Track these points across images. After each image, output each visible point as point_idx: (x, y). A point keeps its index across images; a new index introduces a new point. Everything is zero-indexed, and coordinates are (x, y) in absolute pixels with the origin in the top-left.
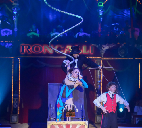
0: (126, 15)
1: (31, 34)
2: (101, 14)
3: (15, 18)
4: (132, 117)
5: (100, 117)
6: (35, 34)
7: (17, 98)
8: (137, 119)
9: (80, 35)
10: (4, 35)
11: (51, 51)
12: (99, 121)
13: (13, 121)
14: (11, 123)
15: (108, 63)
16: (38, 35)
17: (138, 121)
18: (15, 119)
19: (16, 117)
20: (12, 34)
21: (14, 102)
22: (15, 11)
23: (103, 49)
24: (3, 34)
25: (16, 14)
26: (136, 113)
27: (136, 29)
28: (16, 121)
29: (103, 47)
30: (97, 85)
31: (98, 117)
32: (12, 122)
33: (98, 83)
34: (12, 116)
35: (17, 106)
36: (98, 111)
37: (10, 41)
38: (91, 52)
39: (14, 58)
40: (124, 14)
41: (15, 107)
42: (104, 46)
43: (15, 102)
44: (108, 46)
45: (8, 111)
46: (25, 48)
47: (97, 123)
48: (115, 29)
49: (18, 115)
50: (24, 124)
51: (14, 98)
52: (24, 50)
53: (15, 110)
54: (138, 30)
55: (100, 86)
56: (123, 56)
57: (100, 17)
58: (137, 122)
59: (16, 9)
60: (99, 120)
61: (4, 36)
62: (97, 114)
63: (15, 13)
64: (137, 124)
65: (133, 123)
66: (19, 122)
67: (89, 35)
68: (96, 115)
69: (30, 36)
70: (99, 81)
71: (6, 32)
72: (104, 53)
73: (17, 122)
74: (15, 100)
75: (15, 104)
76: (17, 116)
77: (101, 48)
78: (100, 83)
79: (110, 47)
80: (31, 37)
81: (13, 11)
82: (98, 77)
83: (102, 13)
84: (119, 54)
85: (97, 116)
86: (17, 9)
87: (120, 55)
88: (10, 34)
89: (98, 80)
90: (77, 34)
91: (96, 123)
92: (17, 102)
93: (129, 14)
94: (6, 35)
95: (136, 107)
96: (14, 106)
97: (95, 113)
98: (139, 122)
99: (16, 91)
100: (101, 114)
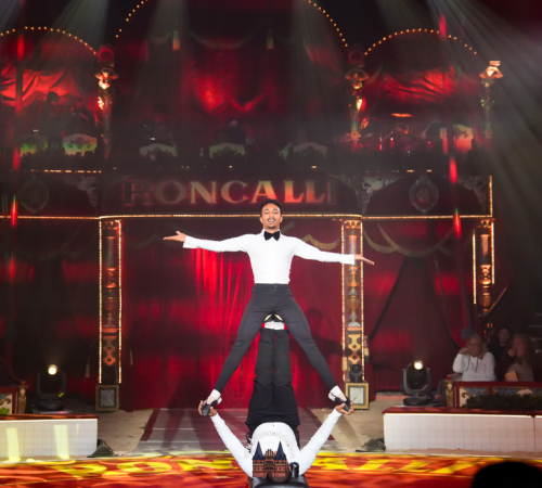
0: (432, 88)
1: (151, 148)
2: (357, 87)
3: (104, 101)
4: (450, 386)
5: (357, 390)
6: (164, 148)
7: (114, 337)
8: (462, 391)
9: (296, 149)
10: (74, 153)
11: (210, 198)
12: (356, 402)
13: (104, 403)
14: (98, 409)
15: (382, 230)
16: (172, 150)
17: (467, 397)
18: (109, 397)
19: (112, 391)
20: (96, 150)
21: (105, 348)
22: (104, 82)
23: (365, 190)
24: (71, 151)
25: (107, 89)
26: (461, 374)
27: (461, 128)
28: (113, 404)
29: (366, 185)
30: (348, 297)
31: (352, 389)
32: (100, 406)
33: (353, 291)
34: (100, 389)
35: (113, 360)
36: (352, 373)
37: (92, 170)
38: (329, 198)
39: (102, 220)
40: (428, 85)
41: (110, 363)
42: (368, 181)
43: (109, 348)
44: (380, 180)
45: (87, 376)
46: (133, 189)
48: (400, 130)
49: (117, 387)
50: (135, 413)
51: (105, 338)
52: (133, 196)
53: (110, 372)
54: (469, 131)
55: (358, 297)
56: (424, 211)
57: (354, 94)
58: (463, 401)
59: (106, 75)
60: (355, 399)
61: (72, 156)
62: (349, 380)
63: (104, 86)
64: (464, 406)
65: (451, 405)
66: (120, 408)
67: (323, 149)
68: (347, 384)
69: (149, 153)
70: (355, 285)
71: (79, 143)
72: (368, 201)
73: (115, 406)
74: (109, 344)
75: (109, 355)
76: (115, 389)
77: (361, 187)
78: (358, 288)
79: (387, 183)
80: (153, 157)
81: (99, 80)
82: (350, 271)
83: (363, 82)
84: (414, 204)
85: (349, 387)
86: (110, 75)
87: (417, 207)
88: (89, 150)
89: (350, 281)
90: (289, 145)
92: (113, 349)
93: (441, 83)
94: (78, 154)
95: (459, 356)
96: (106, 360)
97: (344, 377)
98: (468, 401)
99: (110, 319)
100: (361, 381)
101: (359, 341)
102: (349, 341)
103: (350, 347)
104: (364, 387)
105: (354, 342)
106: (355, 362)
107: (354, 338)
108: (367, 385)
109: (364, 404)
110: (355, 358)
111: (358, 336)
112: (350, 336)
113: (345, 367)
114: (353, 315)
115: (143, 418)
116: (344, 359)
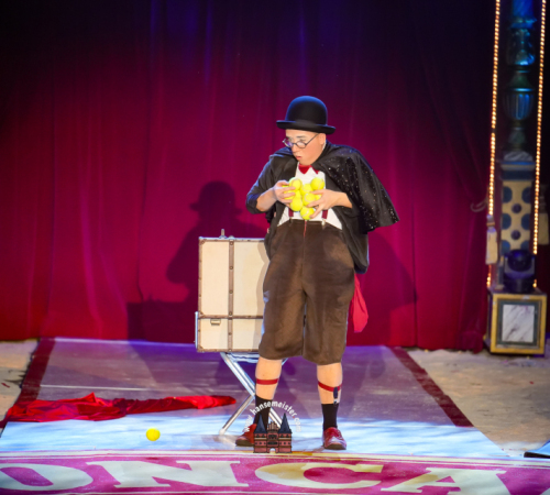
5: (520, 310)
12: (516, 337)
30: (506, 91)
31: (507, 308)
33: (519, 76)
36: (508, 270)
47: (501, 349)
60: (513, 330)
62: (500, 287)
68: (496, 297)
70: (524, 63)
78: (532, 71)
82: (515, 30)
85: (501, 303)
89: (515, 52)
91: (494, 348)
97: (489, 279)
100: (530, 291)
101: (528, 196)
102: (503, 195)
103: (507, 208)
104: (536, 304)
105: (517, 198)
106: (515, 245)
107: (516, 187)
108: (544, 298)
109: (535, 343)
110: (516, 236)
111: (527, 184)
112: (507, 184)
113: (492, 255)
114: (517, 134)
115: (16, 357)
116: (492, 237)
